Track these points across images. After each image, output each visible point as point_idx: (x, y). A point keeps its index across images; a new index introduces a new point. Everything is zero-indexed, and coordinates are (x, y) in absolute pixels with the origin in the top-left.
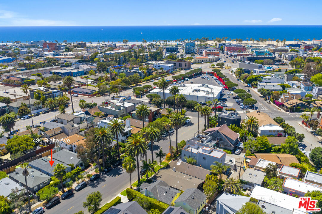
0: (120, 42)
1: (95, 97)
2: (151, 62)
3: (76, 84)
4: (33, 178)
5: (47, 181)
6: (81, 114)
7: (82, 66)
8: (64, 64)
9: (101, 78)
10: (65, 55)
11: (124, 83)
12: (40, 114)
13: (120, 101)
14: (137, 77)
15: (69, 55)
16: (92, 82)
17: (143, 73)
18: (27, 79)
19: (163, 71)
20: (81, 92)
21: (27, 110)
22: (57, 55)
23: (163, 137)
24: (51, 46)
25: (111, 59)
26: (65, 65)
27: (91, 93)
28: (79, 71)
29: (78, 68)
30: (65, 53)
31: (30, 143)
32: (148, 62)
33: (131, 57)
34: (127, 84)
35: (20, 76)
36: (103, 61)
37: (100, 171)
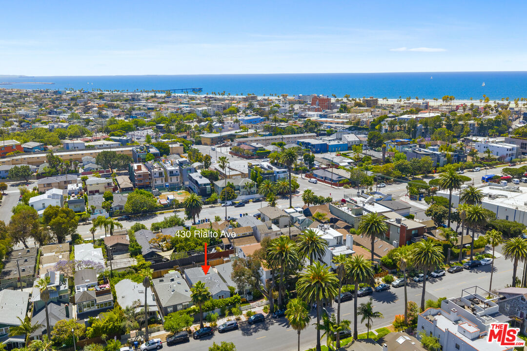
0: (437, 100)
1: (342, 188)
2: (474, 139)
3: (324, 164)
4: (172, 293)
5: (188, 303)
6: (297, 211)
7: (346, 136)
8: (326, 130)
9: (368, 158)
10: (336, 117)
11: (398, 171)
12: (249, 202)
13: (369, 200)
14: (427, 162)
15: (341, 117)
16: (352, 163)
17: (445, 156)
18: (261, 149)
19: (489, 156)
20: (322, 178)
21: (232, 193)
22: (325, 116)
23: (415, 281)
24: (322, 103)
25: (401, 127)
26: (326, 132)
27: (336, 181)
28: (341, 143)
29: (341, 139)
30: (337, 115)
31: (201, 241)
32: (470, 138)
33: (440, 127)
34: (402, 174)
35: (254, 144)
36: (386, 130)
37: (272, 312)
